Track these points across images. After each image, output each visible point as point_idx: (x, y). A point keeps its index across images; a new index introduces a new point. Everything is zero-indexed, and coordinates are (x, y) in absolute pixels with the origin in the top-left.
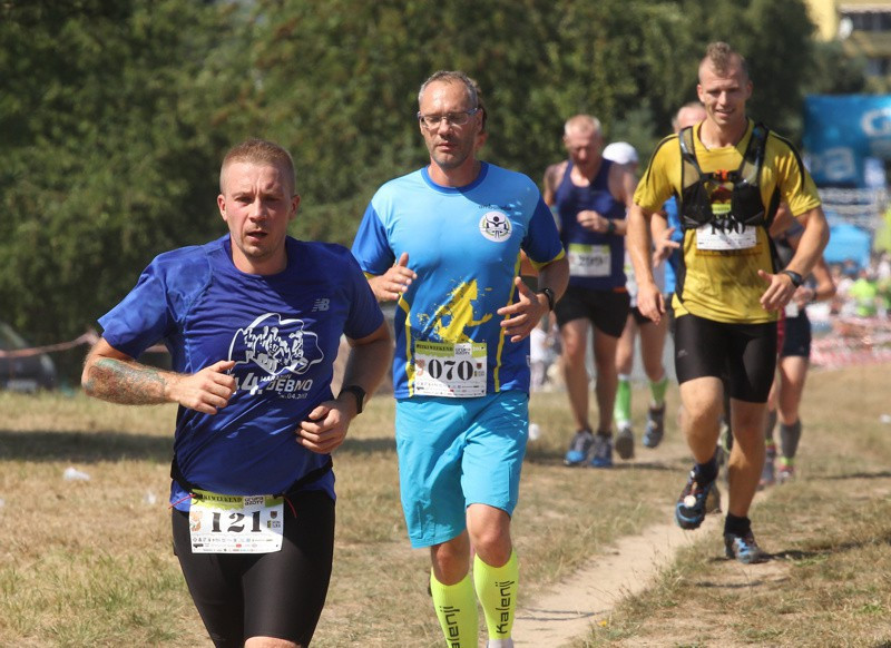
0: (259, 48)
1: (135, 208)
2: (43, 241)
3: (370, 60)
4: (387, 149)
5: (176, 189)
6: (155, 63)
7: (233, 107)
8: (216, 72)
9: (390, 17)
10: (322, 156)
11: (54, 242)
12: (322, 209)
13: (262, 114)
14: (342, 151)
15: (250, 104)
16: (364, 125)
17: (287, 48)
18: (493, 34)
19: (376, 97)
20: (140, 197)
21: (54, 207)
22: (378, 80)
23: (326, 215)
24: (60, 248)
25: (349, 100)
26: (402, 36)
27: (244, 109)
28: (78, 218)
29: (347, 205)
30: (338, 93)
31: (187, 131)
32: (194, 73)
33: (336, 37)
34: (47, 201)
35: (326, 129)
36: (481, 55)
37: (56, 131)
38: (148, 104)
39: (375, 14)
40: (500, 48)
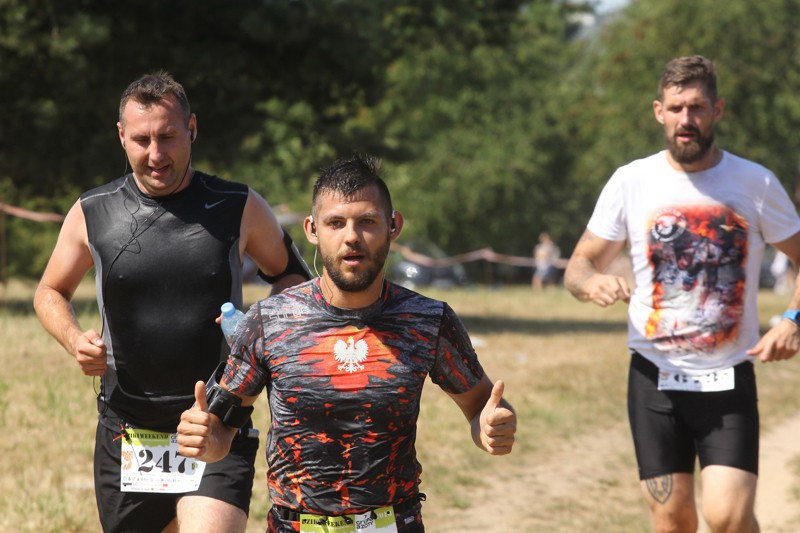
0: (602, 68)
6: (534, 78)
8: (572, 83)
13: (601, 110)
15: (594, 104)
18: (750, 61)
27: (589, 107)
31: (551, 122)
32: (557, 84)
38: (526, 104)
39: (676, 47)
40: (755, 71)
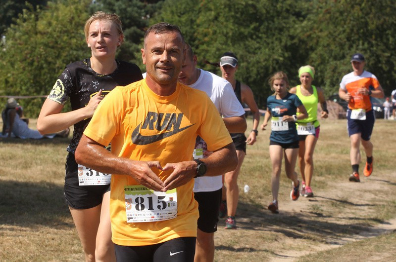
1: (274, 60)
2: (247, 68)
3: (351, 20)
4: (355, 46)
5: (286, 55)
7: (311, 32)
9: (357, 8)
10: (336, 47)
11: (251, 69)
12: (335, 62)
13: (320, 34)
14: (342, 46)
15: (317, 31)
16: (348, 39)
17: (328, 16)
19: (352, 30)
20: (276, 57)
21: (252, 59)
22: (353, 26)
23: (336, 64)
24: (252, 70)
25: (344, 31)
26: (360, 14)
27: (315, 32)
28: (258, 62)
29: (342, 61)
30: (341, 29)
33: (341, 13)
34: (250, 57)
35: (337, 39)
36: (382, 20)
37: (254, 37)
39: (353, 7)
